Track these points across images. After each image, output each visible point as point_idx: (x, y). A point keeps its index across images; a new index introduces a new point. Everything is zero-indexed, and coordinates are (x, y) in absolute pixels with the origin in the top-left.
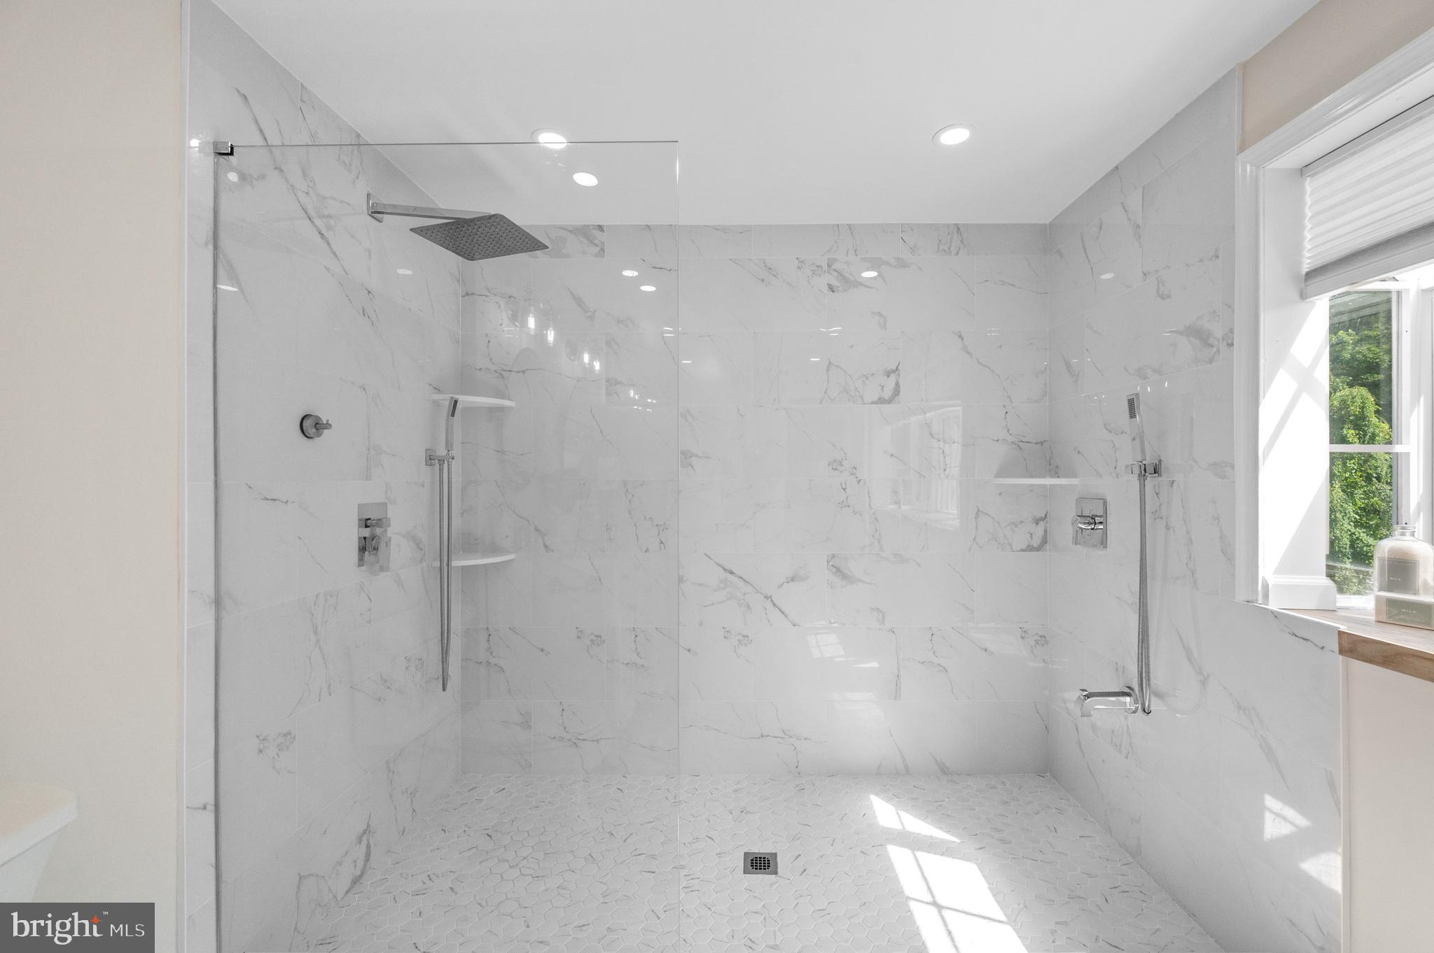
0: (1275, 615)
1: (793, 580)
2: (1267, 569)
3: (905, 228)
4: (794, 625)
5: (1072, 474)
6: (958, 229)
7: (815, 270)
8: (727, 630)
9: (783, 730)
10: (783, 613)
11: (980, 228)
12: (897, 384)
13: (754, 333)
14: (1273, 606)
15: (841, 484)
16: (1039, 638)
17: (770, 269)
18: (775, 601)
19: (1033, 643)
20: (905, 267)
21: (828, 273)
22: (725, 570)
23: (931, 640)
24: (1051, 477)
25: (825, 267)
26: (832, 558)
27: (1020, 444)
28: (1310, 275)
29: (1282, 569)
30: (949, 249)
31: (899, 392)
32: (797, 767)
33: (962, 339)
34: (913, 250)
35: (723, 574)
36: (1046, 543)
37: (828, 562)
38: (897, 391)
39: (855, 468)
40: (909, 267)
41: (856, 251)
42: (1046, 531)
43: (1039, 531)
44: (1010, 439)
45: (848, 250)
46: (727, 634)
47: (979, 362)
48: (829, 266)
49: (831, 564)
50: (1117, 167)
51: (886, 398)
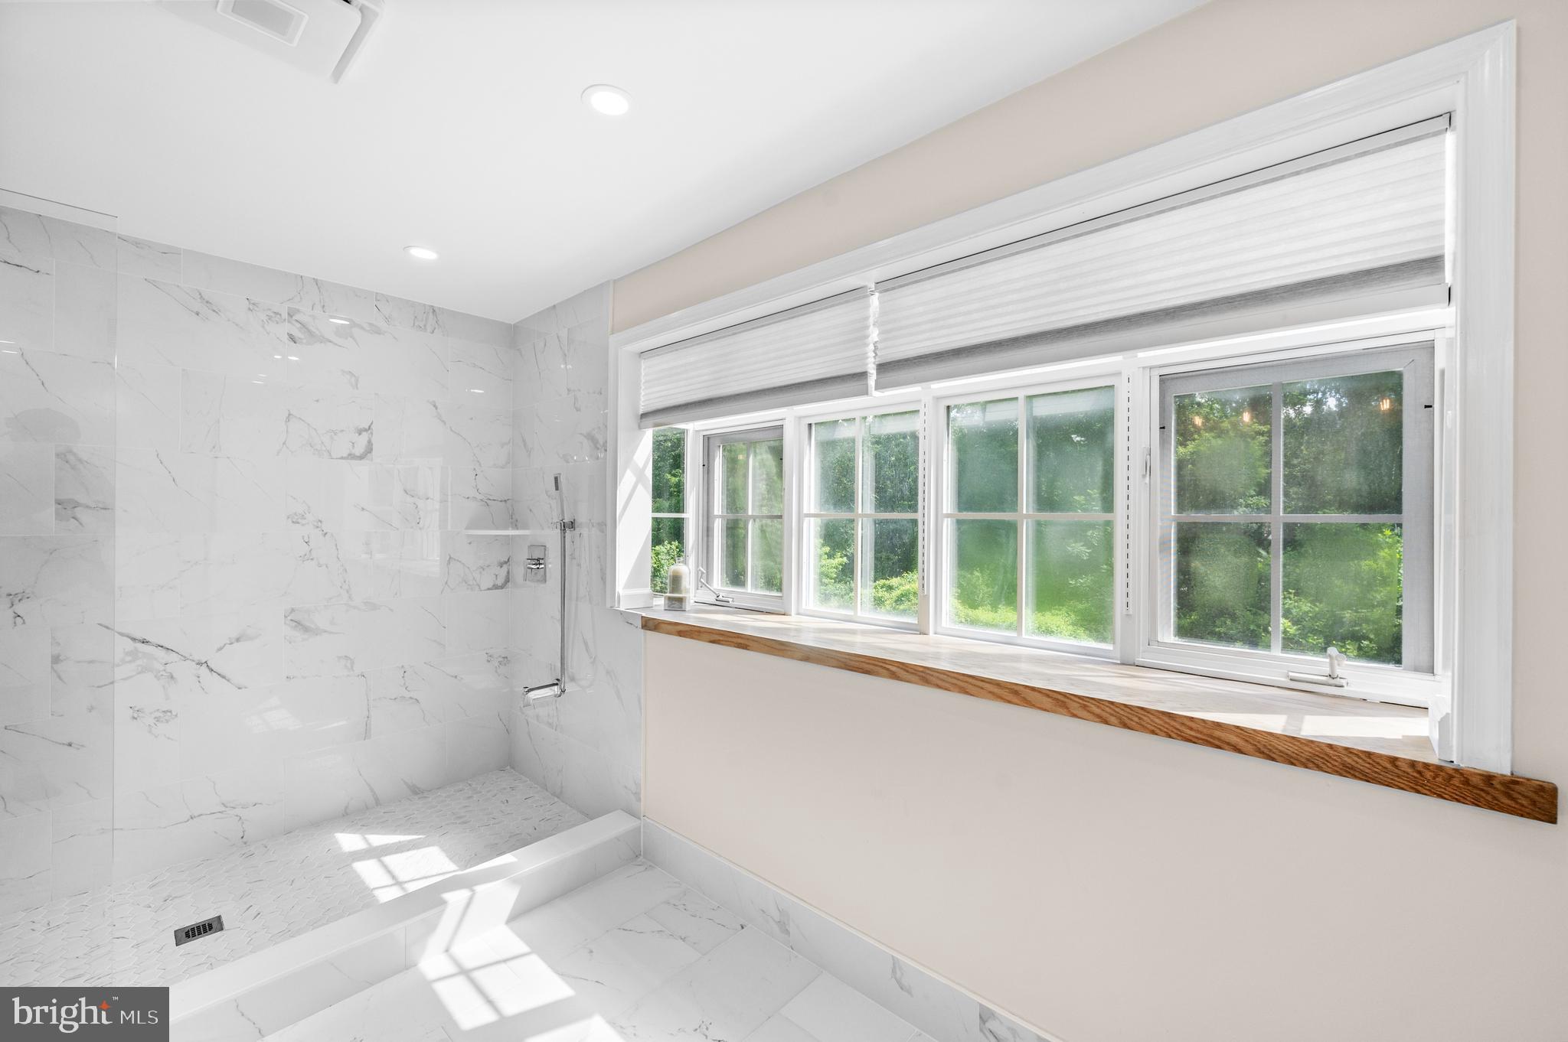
0: (621, 613)
1: (238, 640)
2: (620, 588)
3: (378, 297)
4: (239, 688)
5: (526, 527)
6: (434, 311)
7: (271, 316)
8: (136, 709)
9: (223, 804)
10: (224, 677)
11: (454, 314)
12: (370, 442)
13: (184, 370)
14: (622, 608)
15: (303, 537)
16: (502, 659)
17: (207, 302)
18: (212, 666)
19: (497, 664)
20: (380, 334)
21: (289, 322)
22: (134, 639)
23: (403, 677)
24: (513, 529)
25: (285, 315)
26: (291, 613)
27: (488, 501)
28: (644, 415)
29: (627, 586)
30: (425, 326)
31: (372, 449)
32: (242, 837)
33: (436, 408)
34: (387, 319)
35: (130, 645)
36: (509, 581)
37: (286, 617)
38: (369, 449)
39: (321, 522)
40: (384, 335)
41: (324, 306)
42: (508, 573)
43: (503, 572)
44: (479, 497)
45: (315, 304)
46: (136, 714)
47: (452, 430)
48: (290, 315)
49: (289, 618)
50: (554, 306)
51: (358, 455)
